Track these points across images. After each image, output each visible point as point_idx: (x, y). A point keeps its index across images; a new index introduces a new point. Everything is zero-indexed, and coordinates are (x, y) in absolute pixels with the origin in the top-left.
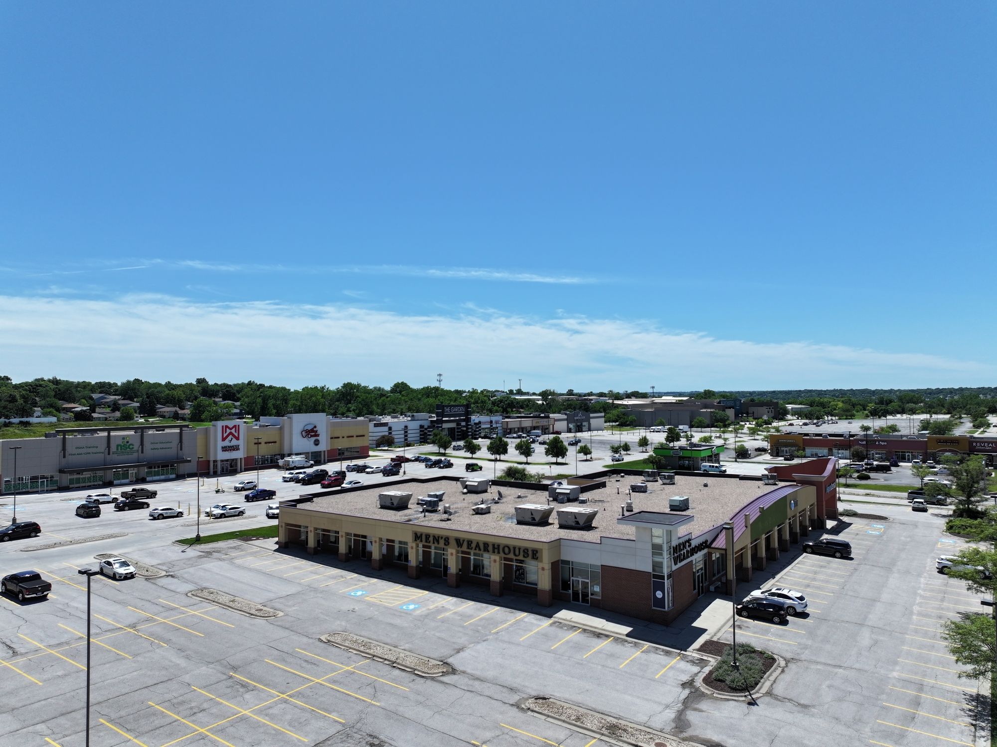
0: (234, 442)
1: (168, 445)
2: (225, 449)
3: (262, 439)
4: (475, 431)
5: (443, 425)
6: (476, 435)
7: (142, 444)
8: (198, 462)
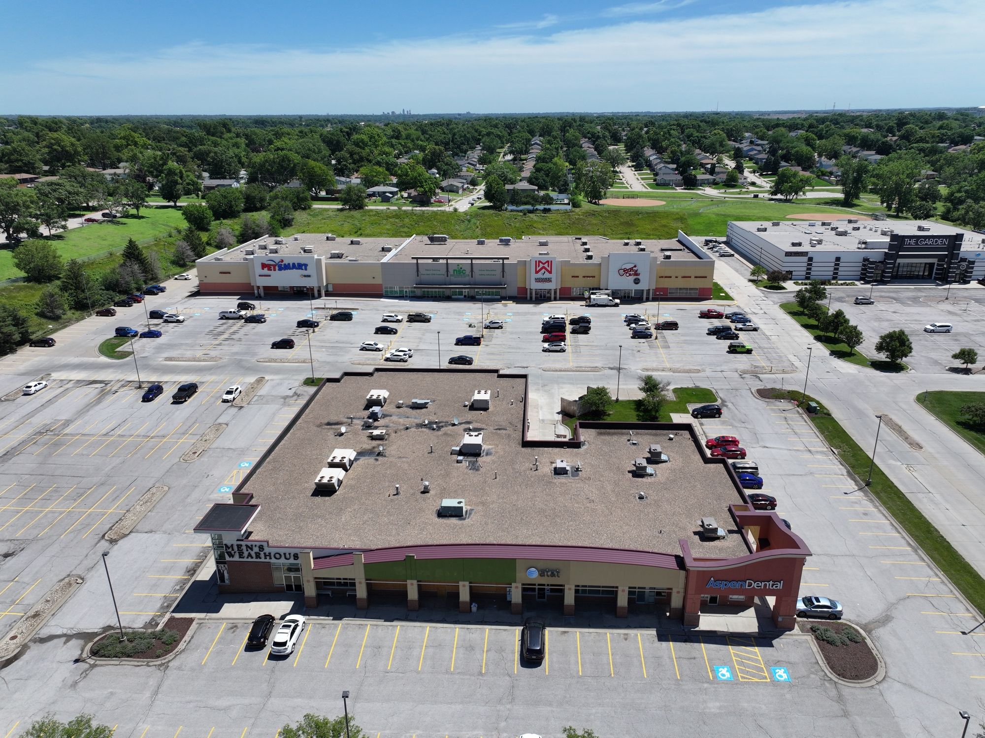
0: (547, 275)
1: (493, 273)
2: (538, 280)
3: (581, 274)
4: (968, 272)
5: (899, 261)
6: (967, 277)
7: (472, 271)
8: (518, 288)
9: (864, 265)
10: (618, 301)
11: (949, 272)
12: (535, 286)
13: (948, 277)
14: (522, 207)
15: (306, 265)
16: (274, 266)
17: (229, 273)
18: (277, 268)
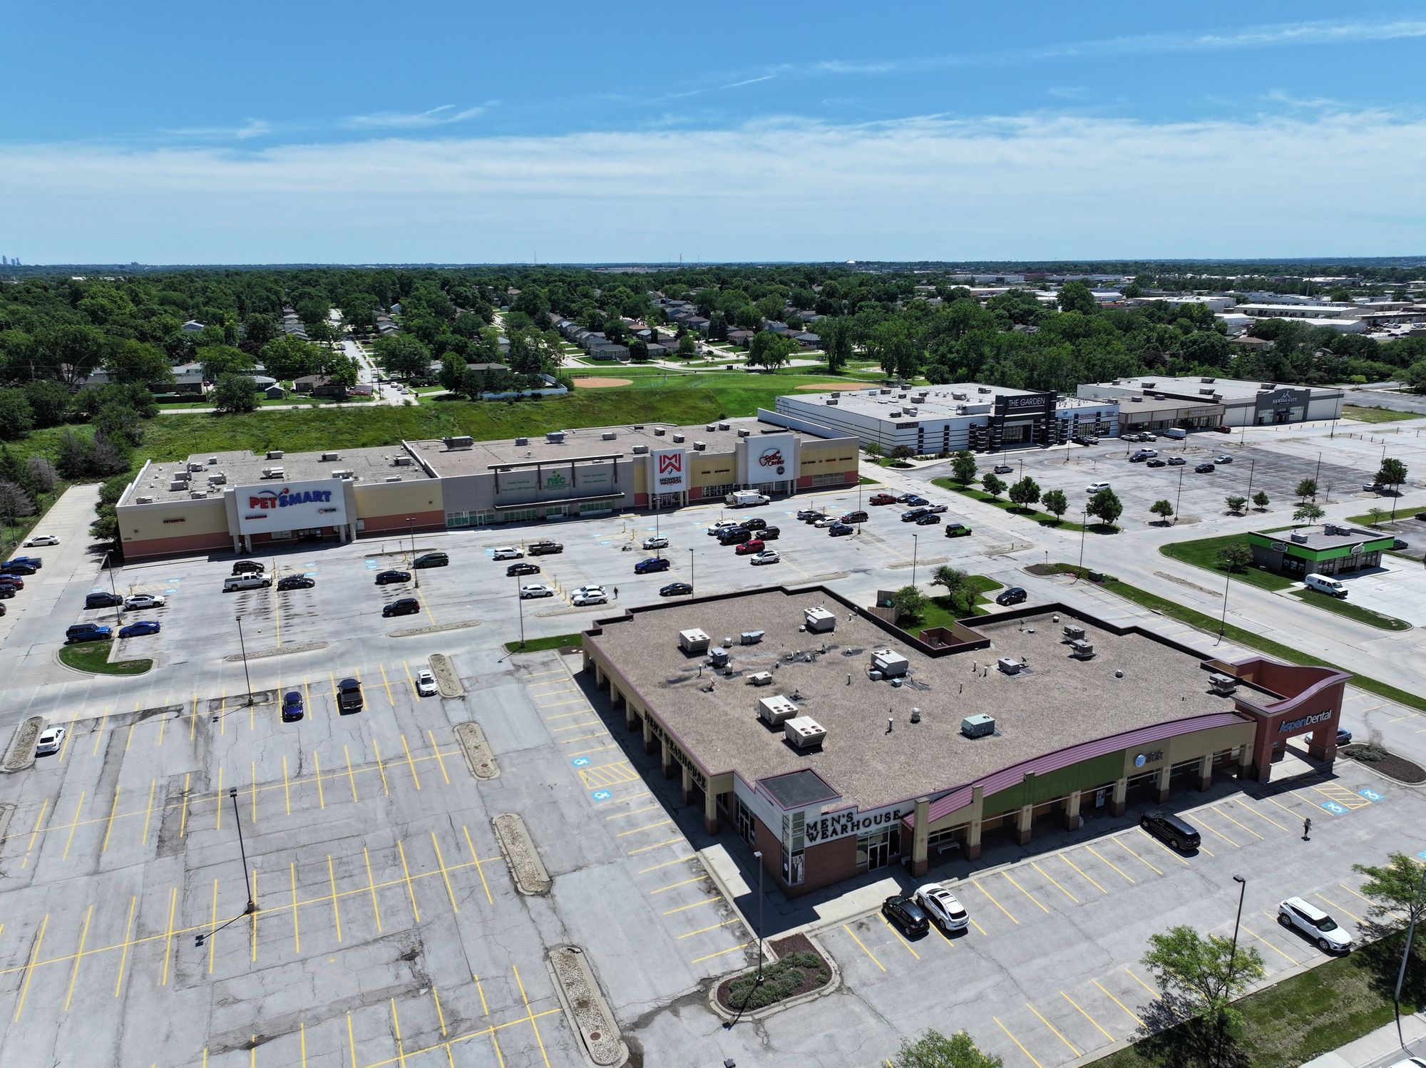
0: (675, 474)
1: (601, 477)
2: (664, 482)
3: (712, 468)
4: (1062, 431)
5: (1006, 424)
6: (1063, 436)
7: (574, 478)
8: (636, 495)
9: (971, 432)
10: (767, 497)
11: (1049, 433)
12: (660, 489)
13: (1049, 438)
14: (503, 394)
15: (328, 494)
16: (273, 500)
17: (183, 520)
18: (277, 502)
